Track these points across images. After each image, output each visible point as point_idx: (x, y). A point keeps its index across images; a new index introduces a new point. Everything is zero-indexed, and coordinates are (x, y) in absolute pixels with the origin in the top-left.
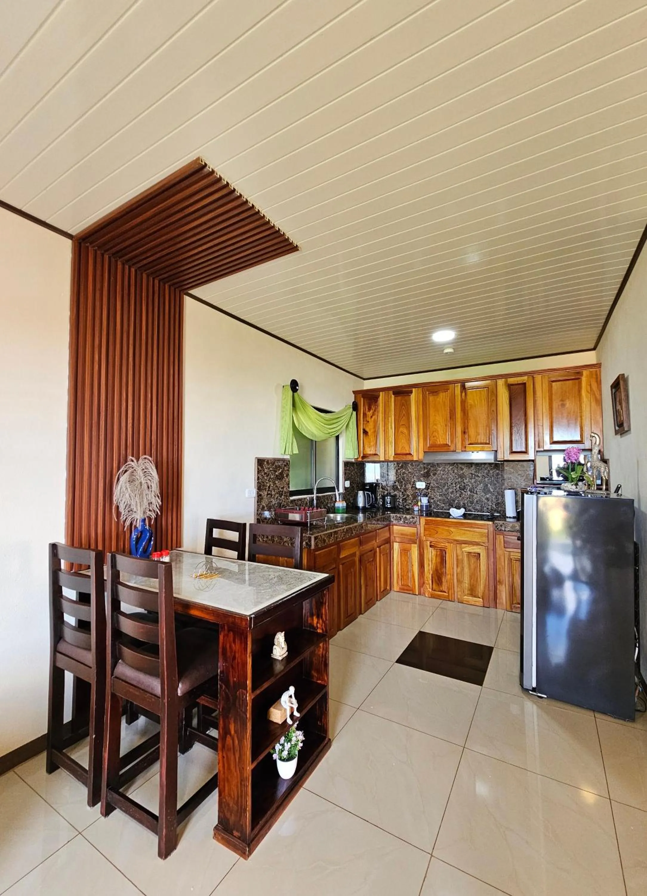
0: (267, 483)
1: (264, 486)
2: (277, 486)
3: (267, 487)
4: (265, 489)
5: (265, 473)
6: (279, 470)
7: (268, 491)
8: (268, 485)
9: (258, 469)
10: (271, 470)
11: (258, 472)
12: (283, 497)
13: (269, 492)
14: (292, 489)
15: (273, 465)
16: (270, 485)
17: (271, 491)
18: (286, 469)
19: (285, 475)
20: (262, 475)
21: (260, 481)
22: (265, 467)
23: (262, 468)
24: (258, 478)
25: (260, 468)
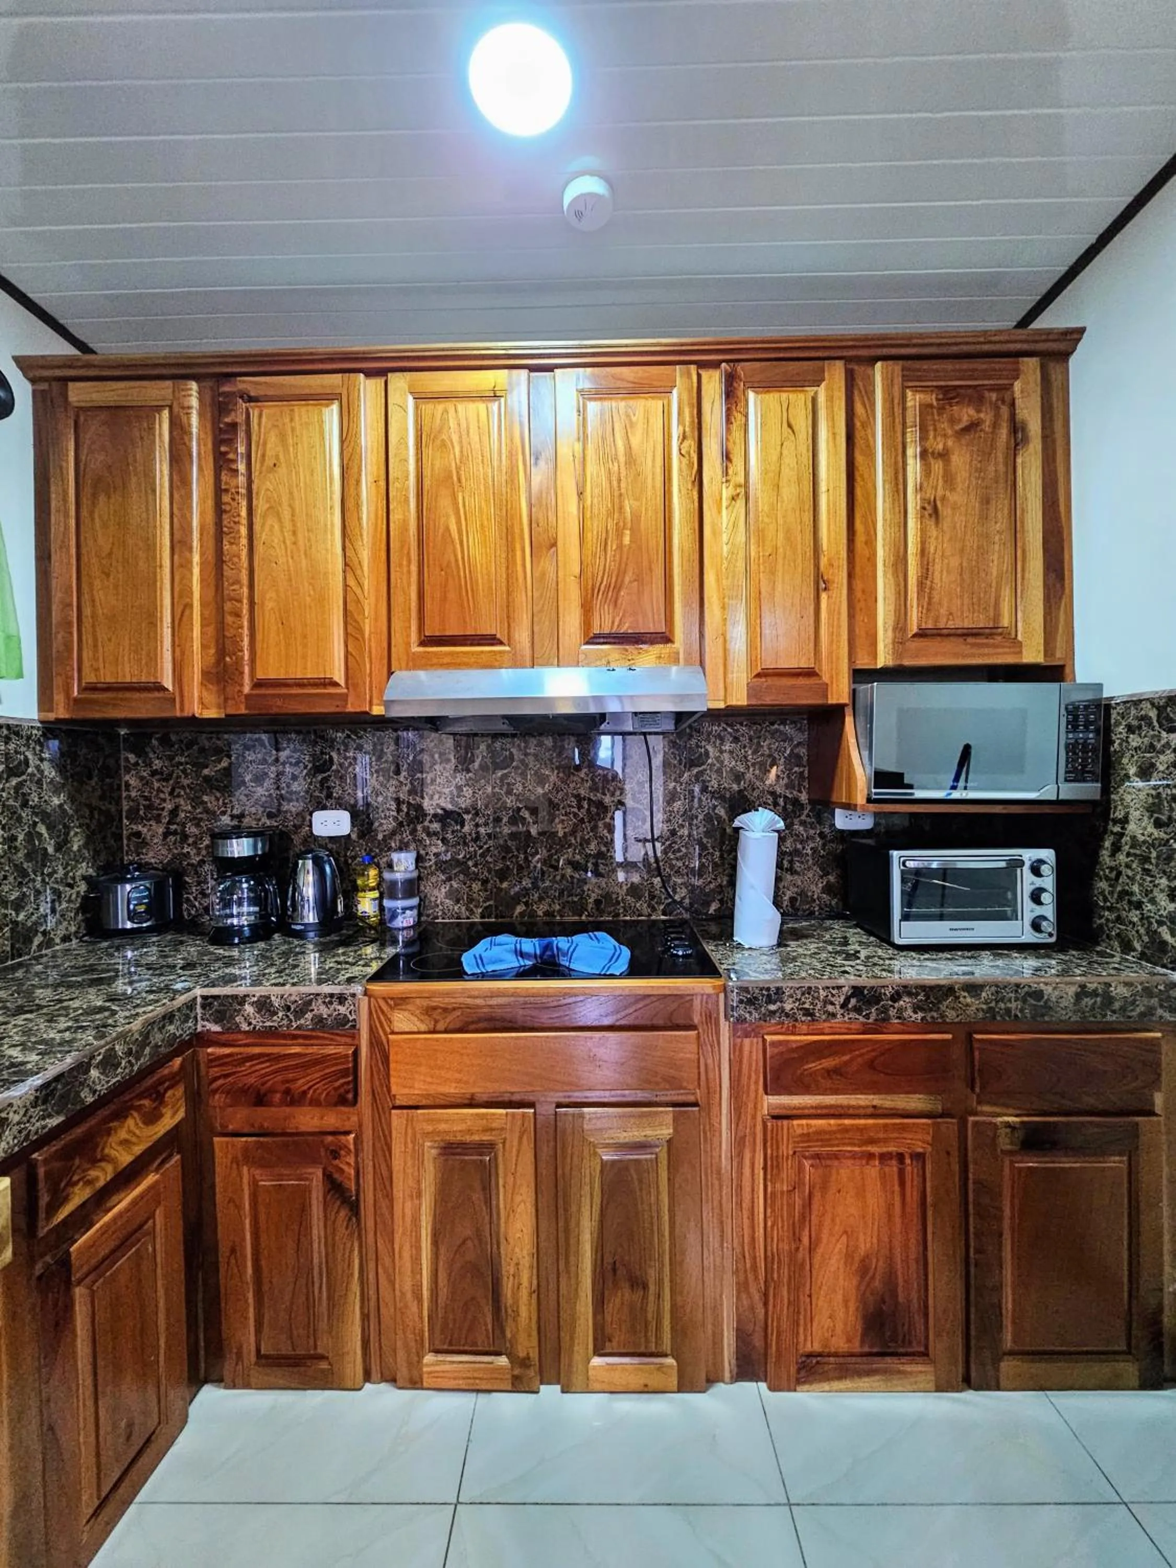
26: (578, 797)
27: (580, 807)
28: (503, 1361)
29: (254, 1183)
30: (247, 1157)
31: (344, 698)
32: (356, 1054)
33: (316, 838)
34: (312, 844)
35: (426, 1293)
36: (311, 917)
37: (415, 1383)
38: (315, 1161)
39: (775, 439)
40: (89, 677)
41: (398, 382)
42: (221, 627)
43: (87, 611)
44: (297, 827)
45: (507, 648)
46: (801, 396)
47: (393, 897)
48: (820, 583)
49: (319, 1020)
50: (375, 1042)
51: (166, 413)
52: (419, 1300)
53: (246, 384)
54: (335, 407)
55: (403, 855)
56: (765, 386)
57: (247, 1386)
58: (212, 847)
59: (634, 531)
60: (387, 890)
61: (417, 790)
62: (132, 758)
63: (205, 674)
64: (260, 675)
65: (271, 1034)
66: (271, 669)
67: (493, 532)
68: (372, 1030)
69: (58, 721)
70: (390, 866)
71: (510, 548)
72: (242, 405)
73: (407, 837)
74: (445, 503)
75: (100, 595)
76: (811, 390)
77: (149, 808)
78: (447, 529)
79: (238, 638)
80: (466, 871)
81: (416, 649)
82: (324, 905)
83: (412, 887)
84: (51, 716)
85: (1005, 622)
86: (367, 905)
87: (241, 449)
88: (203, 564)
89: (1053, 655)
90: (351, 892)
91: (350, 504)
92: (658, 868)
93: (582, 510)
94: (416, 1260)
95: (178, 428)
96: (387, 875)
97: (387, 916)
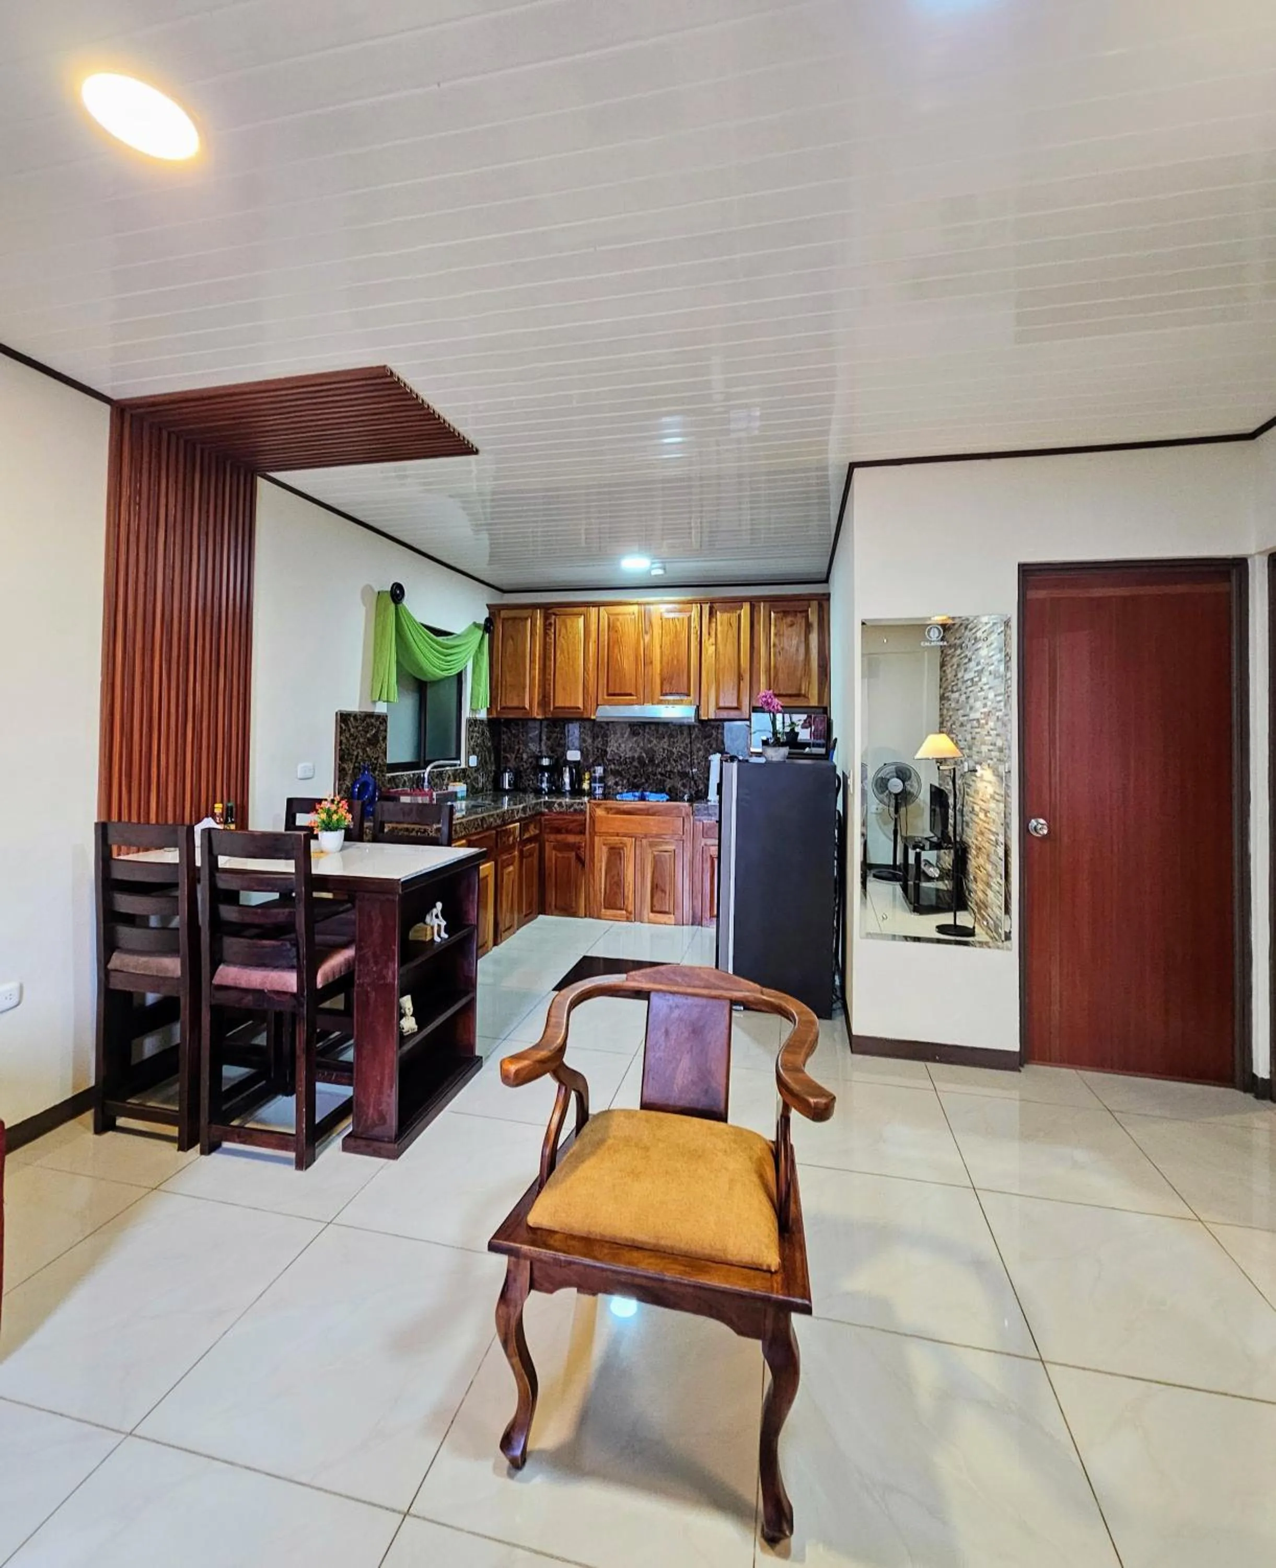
0: (354, 750)
1: (349, 754)
2: (368, 756)
3: (354, 757)
4: (351, 760)
5: (351, 735)
6: (372, 730)
7: (355, 762)
8: (355, 753)
9: (341, 727)
10: (360, 731)
11: (341, 733)
12: (377, 773)
13: (357, 765)
14: (389, 760)
15: (363, 721)
16: (358, 753)
17: (360, 763)
18: (382, 728)
19: (381, 738)
20: (346, 738)
21: (343, 747)
22: (350, 725)
23: (345, 726)
24: (341, 742)
25: (344, 727)
26: (664, 749)
27: (664, 752)
28: (624, 912)
29: (556, 855)
30: (555, 848)
31: (582, 713)
32: (585, 820)
33: (568, 761)
34: (567, 763)
35: (603, 890)
36: (568, 788)
37: (599, 918)
38: (572, 850)
39: (726, 629)
40: (504, 705)
41: (602, 609)
42: (544, 689)
43: (504, 683)
44: (562, 757)
45: (635, 698)
46: (734, 614)
47: (595, 782)
48: (740, 677)
49: (575, 810)
50: (591, 817)
51: (529, 620)
52: (601, 892)
53: (556, 610)
54: (583, 617)
55: (599, 768)
56: (724, 611)
57: (552, 915)
58: (537, 761)
59: (678, 660)
60: (593, 780)
61: (606, 743)
62: (505, 729)
63: (538, 703)
64: (557, 705)
65: (561, 813)
66: (559, 703)
67: (632, 658)
68: (590, 814)
69: (493, 718)
70: (594, 772)
71: (637, 664)
72: (553, 617)
73: (600, 762)
74: (616, 650)
75: (508, 679)
76: (738, 612)
77: (510, 748)
78: (617, 659)
79: (549, 693)
80: (621, 775)
81: (606, 697)
82: (572, 783)
83: (602, 780)
84: (491, 717)
85: (803, 692)
86: (586, 786)
87: (553, 631)
88: (539, 668)
89: (823, 702)
90: (581, 781)
91: (586, 658)
92: (693, 777)
93: (661, 652)
94: (601, 878)
95: (533, 625)
96: (593, 775)
97: (593, 789)
